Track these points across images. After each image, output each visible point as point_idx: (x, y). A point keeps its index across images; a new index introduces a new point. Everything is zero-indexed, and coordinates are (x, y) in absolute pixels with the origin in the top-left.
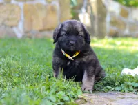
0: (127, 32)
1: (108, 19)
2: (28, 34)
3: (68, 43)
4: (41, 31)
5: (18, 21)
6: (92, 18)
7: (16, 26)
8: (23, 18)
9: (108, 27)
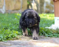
1: (45, 5)
2: (7, 12)
5: (3, 6)
7: (2, 8)
8: (5, 5)
9: (45, 9)
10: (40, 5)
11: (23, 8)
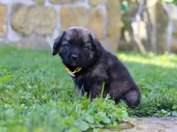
3: (70, 56)
6: (149, 27)
7: (51, 35)
10: (157, 28)
11: (108, 35)
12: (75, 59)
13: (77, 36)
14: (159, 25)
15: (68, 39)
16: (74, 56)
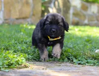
0: (86, 22)
4: (17, 19)
12: (54, 31)
13: (55, 19)
14: (65, 9)
15: (50, 21)
16: (53, 30)
